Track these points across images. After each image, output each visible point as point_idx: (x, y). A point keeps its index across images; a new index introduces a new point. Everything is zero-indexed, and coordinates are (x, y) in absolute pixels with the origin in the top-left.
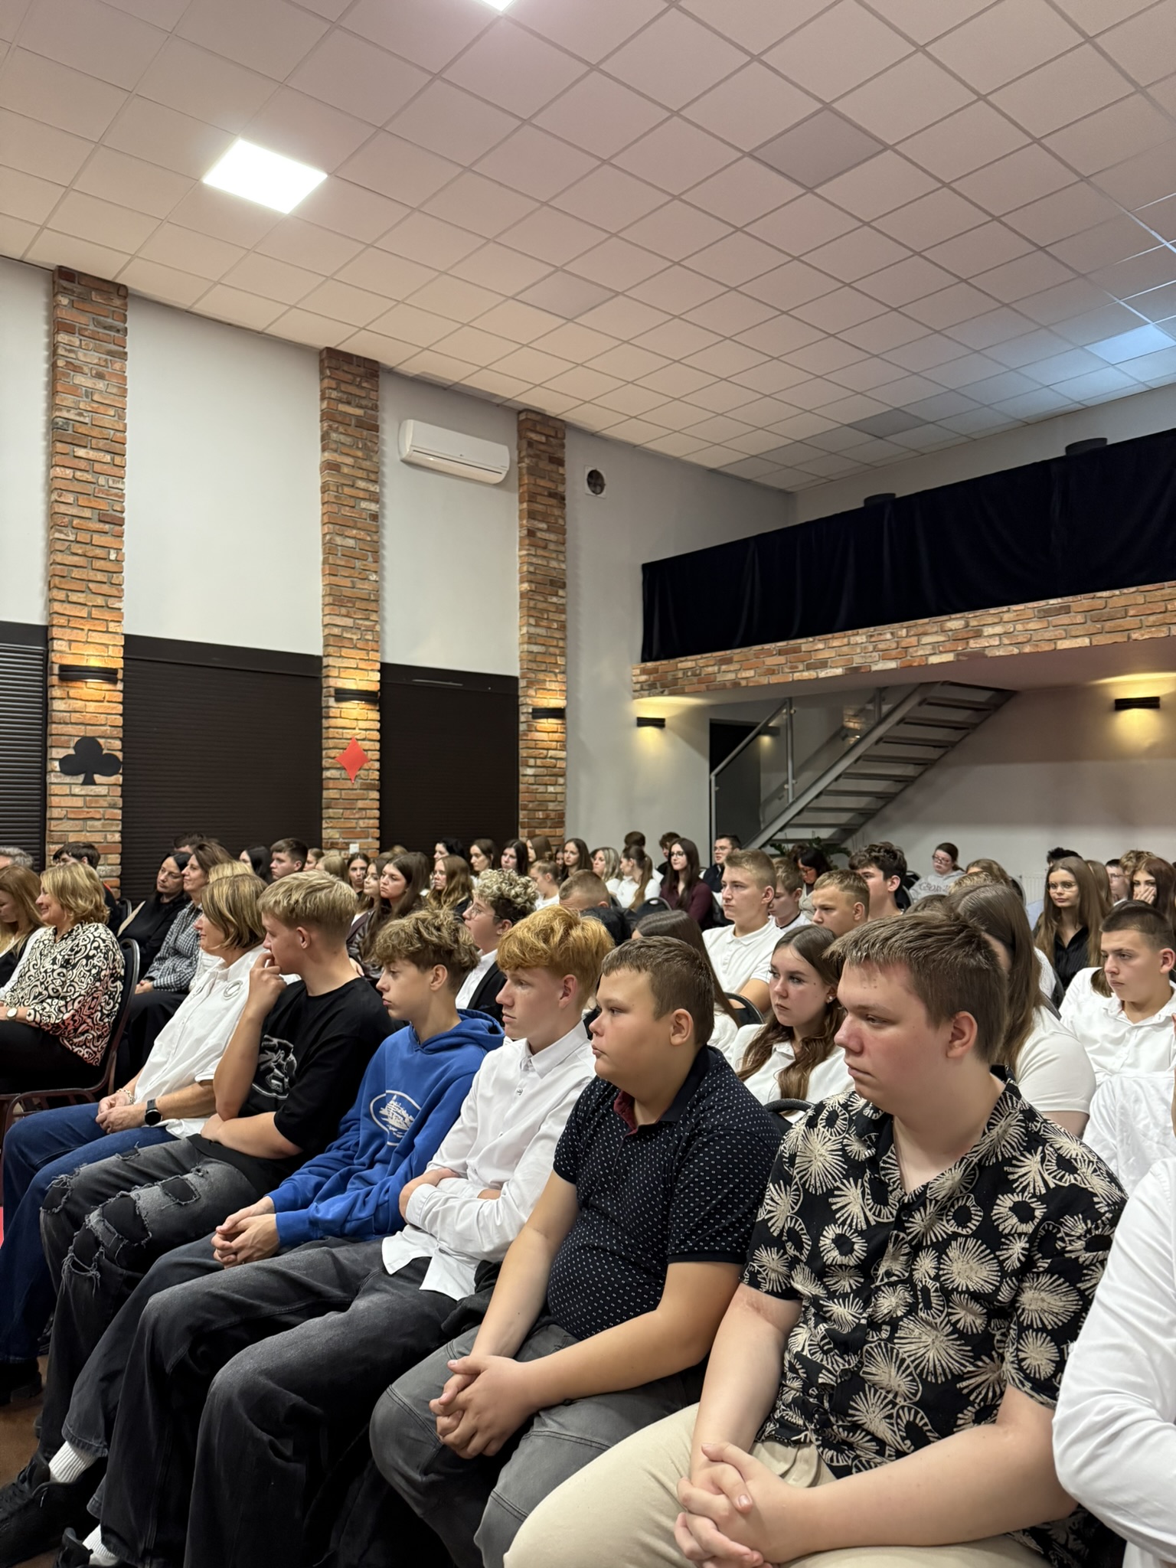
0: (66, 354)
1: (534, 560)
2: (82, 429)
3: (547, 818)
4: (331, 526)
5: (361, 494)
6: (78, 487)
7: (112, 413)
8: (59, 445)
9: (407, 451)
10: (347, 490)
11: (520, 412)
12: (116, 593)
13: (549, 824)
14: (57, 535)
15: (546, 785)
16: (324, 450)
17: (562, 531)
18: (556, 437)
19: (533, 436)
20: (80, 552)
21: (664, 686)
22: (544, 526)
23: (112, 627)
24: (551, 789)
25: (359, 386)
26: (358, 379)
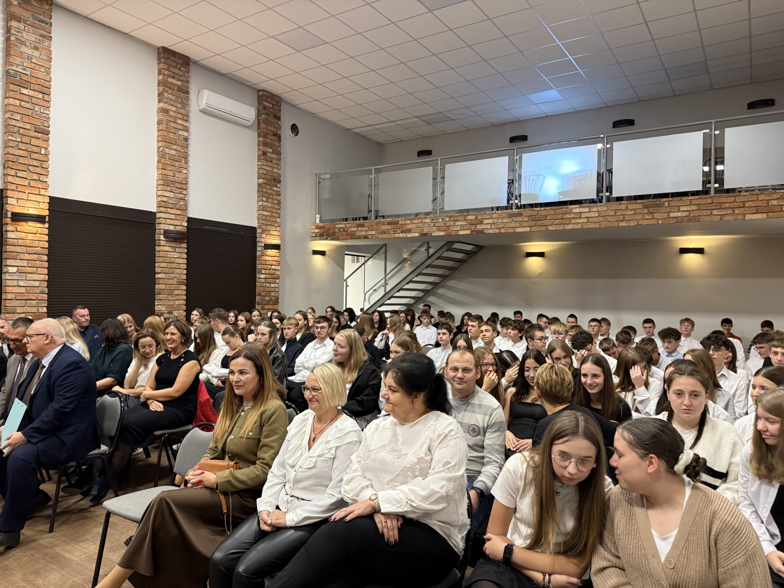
0: (16, 33)
1: (266, 168)
2: (25, 78)
3: (271, 300)
4: (163, 143)
5: (179, 127)
6: (23, 111)
7: (43, 70)
8: (11, 85)
9: (203, 105)
10: (172, 124)
11: (259, 91)
12: (45, 173)
13: (271, 303)
14: (10, 138)
15: (270, 283)
16: (159, 101)
17: (279, 154)
18: (277, 106)
19: (266, 103)
20: (24, 148)
21: (328, 235)
22: (271, 150)
23: (42, 192)
24: (273, 285)
25: (180, 69)
26: (179, 66)
